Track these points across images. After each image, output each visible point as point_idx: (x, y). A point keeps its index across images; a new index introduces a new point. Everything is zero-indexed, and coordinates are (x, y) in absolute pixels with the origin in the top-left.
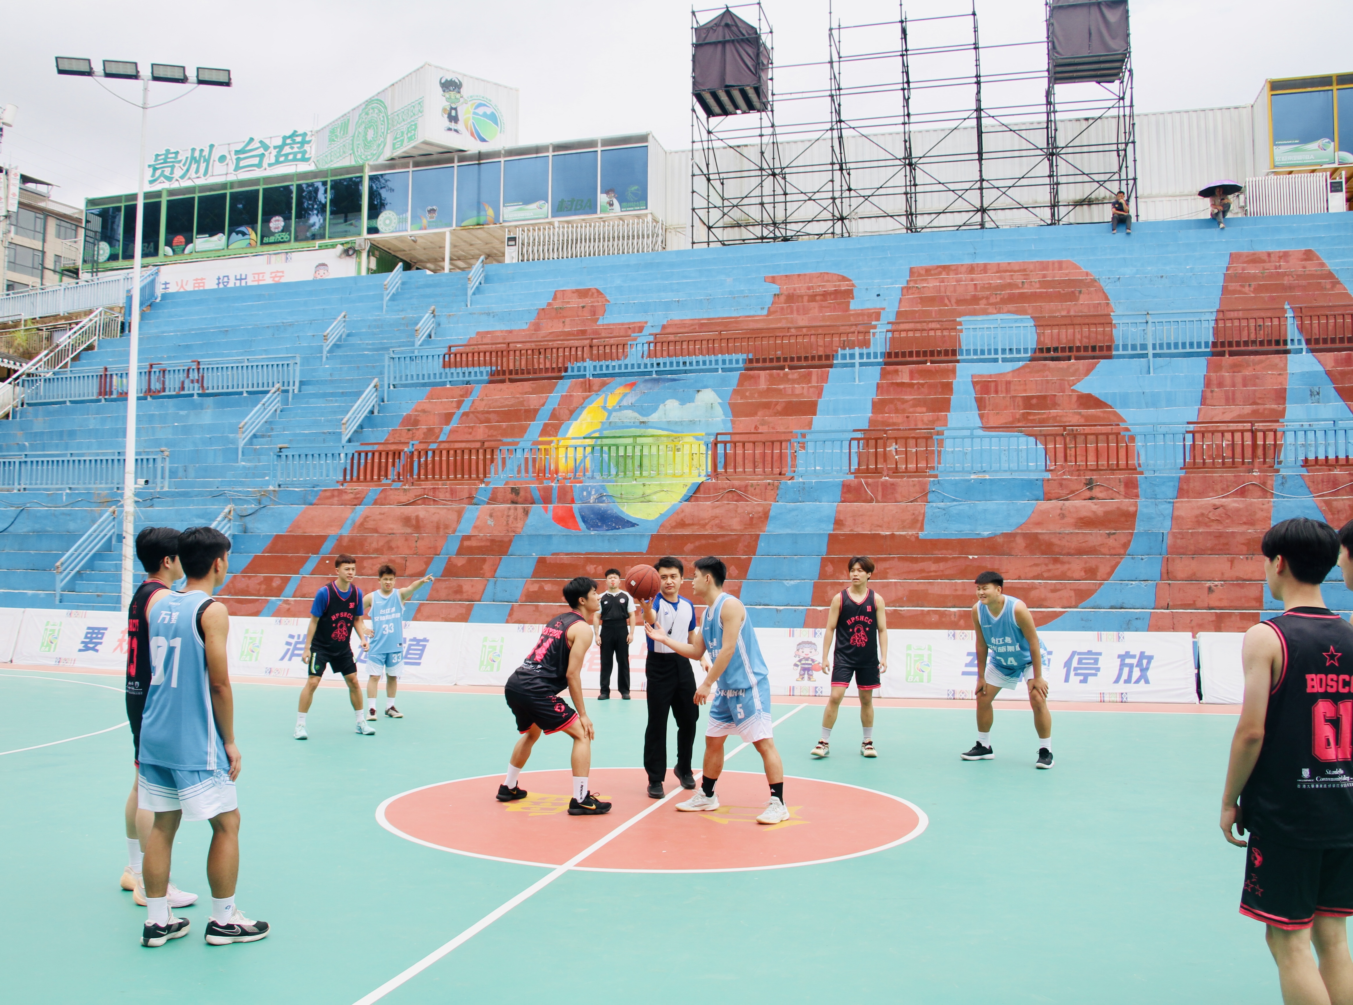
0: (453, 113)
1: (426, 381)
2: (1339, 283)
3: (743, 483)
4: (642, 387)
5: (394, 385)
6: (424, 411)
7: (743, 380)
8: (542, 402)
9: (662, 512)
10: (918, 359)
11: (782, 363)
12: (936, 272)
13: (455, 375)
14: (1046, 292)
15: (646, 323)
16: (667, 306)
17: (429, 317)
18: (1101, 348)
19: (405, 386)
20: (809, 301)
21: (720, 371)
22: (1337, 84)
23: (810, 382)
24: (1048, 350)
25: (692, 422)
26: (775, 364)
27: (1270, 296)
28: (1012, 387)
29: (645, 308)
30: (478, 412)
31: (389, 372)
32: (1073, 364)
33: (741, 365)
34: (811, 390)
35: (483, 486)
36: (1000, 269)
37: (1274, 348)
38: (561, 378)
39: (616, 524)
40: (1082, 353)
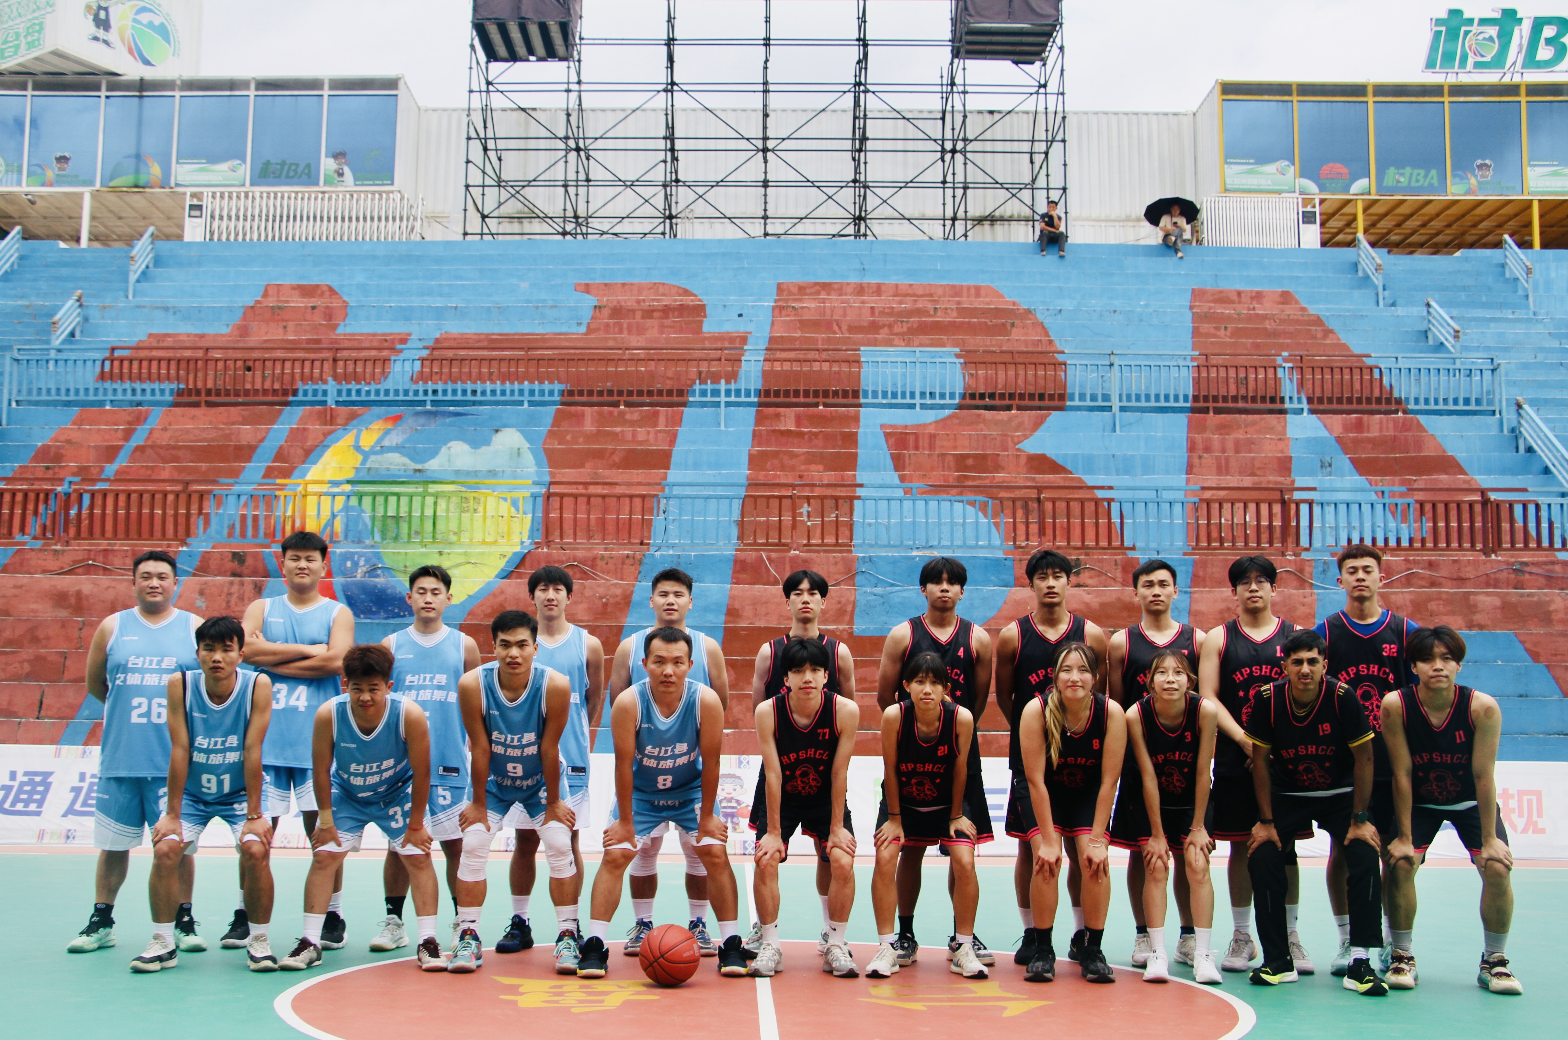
0: (102, 14)
1: (72, 397)
2: (1332, 331)
3: (590, 554)
4: (410, 422)
5: (17, 402)
6: (69, 442)
7: (559, 419)
8: (259, 437)
9: (471, 593)
10: (807, 400)
11: (615, 398)
12: (812, 290)
13: (120, 392)
14: (969, 323)
15: (410, 334)
16: (439, 313)
17: (72, 306)
18: (1051, 397)
19: (37, 403)
20: (643, 318)
21: (526, 404)
22: (1298, 95)
23: (655, 425)
24: (982, 396)
25: (492, 473)
26: (606, 398)
27: (1253, 343)
28: (938, 443)
29: (406, 314)
30: (161, 447)
31: (11, 382)
32: (1016, 416)
33: (557, 398)
34: (660, 435)
35: (185, 549)
36: (897, 292)
37: (1269, 406)
38: (287, 404)
39: (400, 609)
40: (1026, 402)
